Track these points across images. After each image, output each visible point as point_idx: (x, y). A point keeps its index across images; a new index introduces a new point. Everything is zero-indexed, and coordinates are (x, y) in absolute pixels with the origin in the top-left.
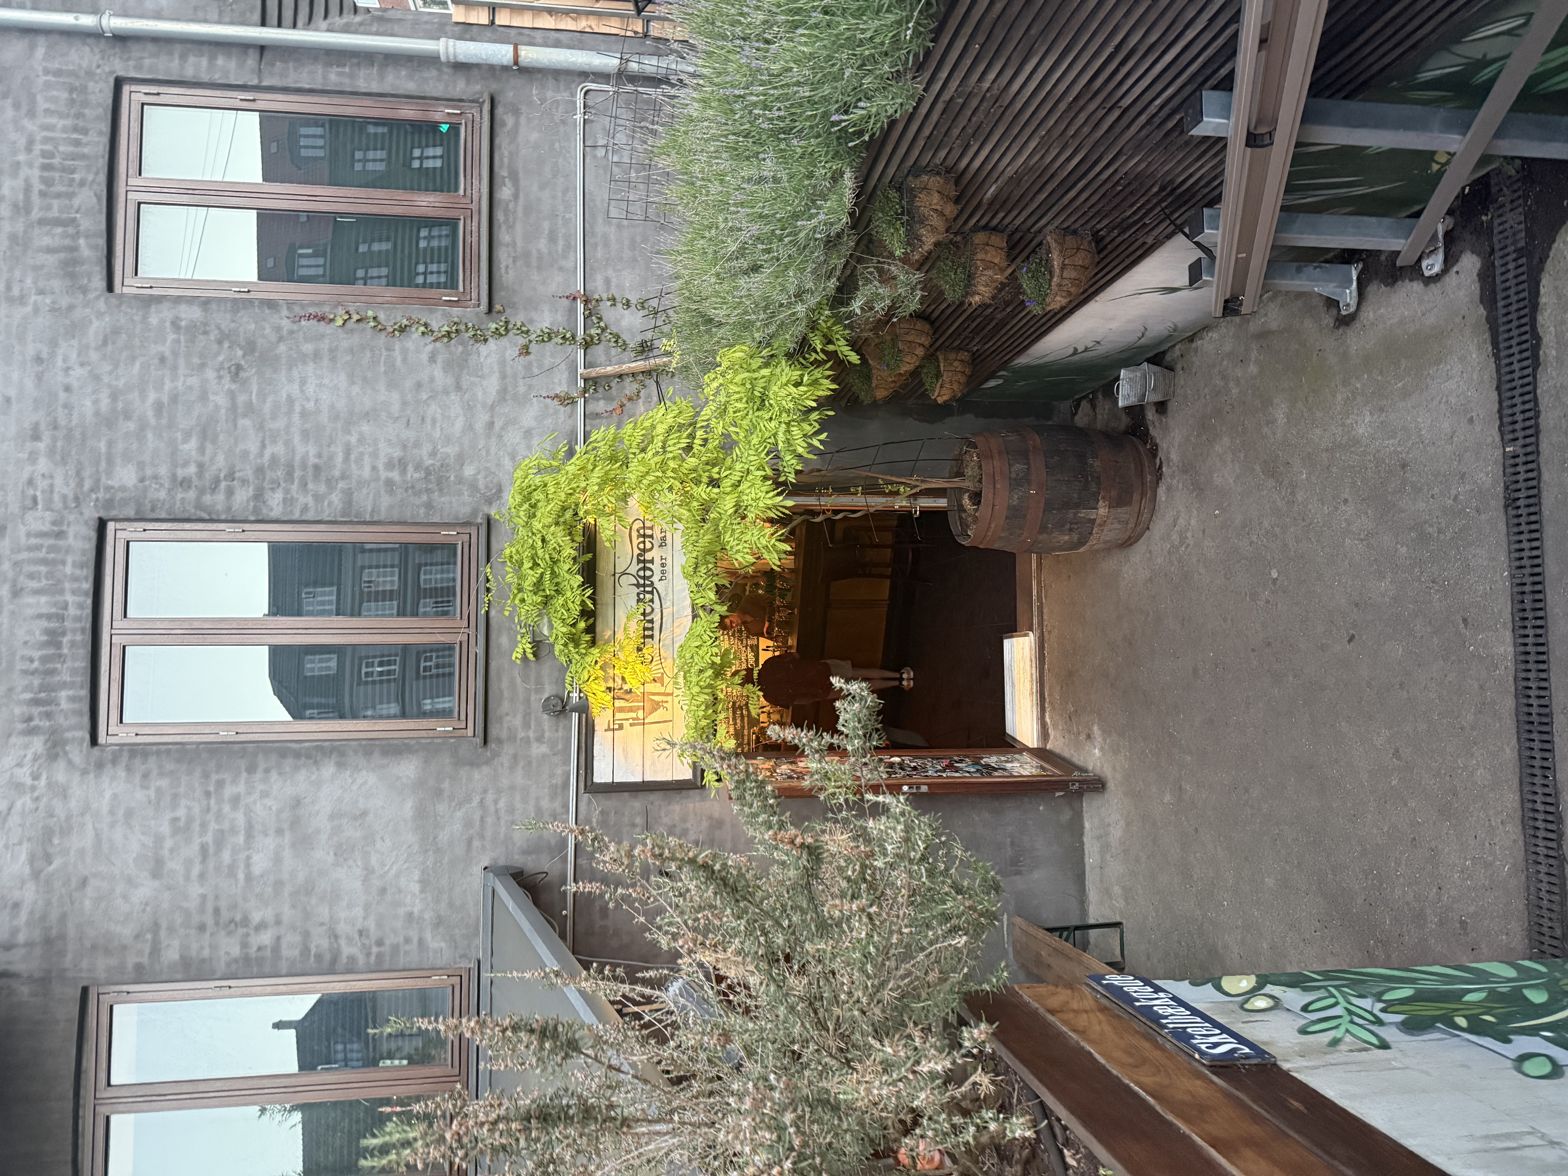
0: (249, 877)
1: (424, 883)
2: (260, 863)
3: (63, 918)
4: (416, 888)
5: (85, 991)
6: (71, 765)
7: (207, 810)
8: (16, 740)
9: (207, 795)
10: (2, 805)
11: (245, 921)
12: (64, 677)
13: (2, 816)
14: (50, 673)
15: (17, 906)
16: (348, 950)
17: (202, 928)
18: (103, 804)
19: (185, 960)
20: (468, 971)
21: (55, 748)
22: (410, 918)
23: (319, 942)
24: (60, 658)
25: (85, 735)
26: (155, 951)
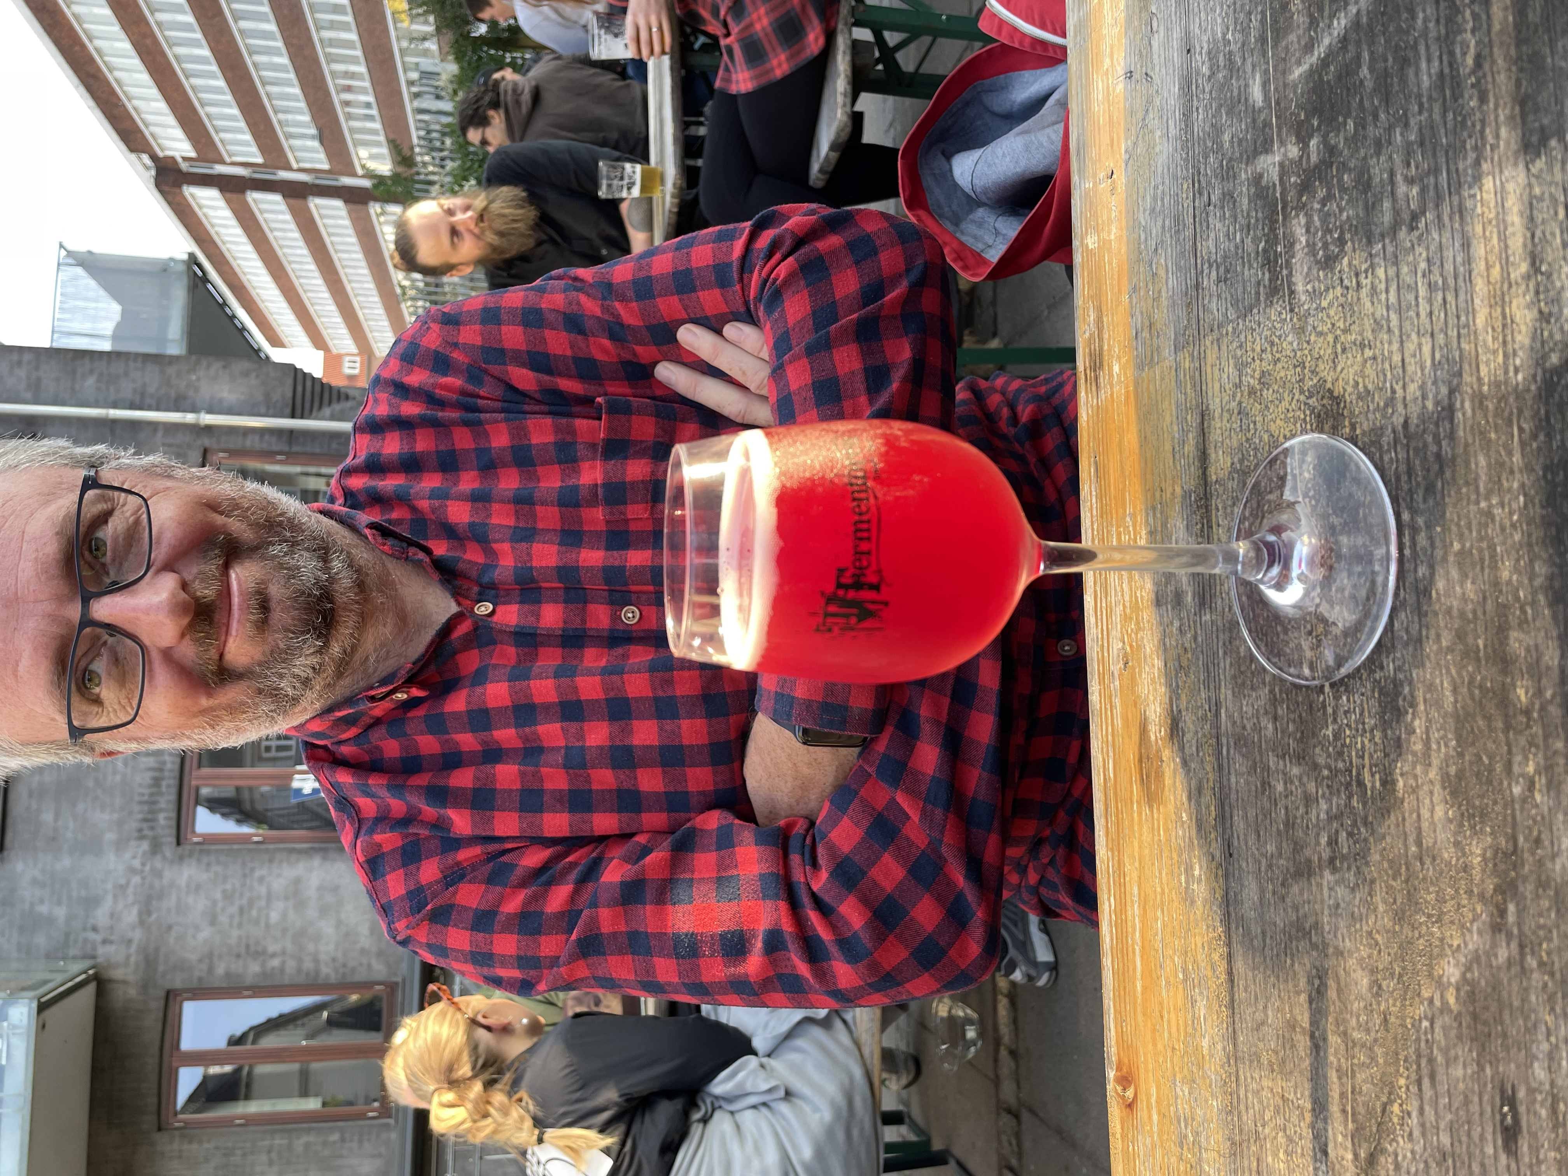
1: (373, 929)
2: (274, 917)
3: (157, 949)
4: (366, 933)
5: (168, 993)
6: (164, 858)
7: (244, 885)
8: (133, 843)
9: (245, 876)
10: (123, 881)
11: (264, 952)
12: (163, 805)
13: (123, 888)
14: (154, 803)
15: (130, 942)
16: (325, 970)
17: (238, 956)
18: (183, 881)
19: (228, 975)
20: (397, 984)
21: (156, 848)
22: (363, 951)
23: (308, 965)
24: (160, 794)
25: (173, 840)
26: (211, 970)
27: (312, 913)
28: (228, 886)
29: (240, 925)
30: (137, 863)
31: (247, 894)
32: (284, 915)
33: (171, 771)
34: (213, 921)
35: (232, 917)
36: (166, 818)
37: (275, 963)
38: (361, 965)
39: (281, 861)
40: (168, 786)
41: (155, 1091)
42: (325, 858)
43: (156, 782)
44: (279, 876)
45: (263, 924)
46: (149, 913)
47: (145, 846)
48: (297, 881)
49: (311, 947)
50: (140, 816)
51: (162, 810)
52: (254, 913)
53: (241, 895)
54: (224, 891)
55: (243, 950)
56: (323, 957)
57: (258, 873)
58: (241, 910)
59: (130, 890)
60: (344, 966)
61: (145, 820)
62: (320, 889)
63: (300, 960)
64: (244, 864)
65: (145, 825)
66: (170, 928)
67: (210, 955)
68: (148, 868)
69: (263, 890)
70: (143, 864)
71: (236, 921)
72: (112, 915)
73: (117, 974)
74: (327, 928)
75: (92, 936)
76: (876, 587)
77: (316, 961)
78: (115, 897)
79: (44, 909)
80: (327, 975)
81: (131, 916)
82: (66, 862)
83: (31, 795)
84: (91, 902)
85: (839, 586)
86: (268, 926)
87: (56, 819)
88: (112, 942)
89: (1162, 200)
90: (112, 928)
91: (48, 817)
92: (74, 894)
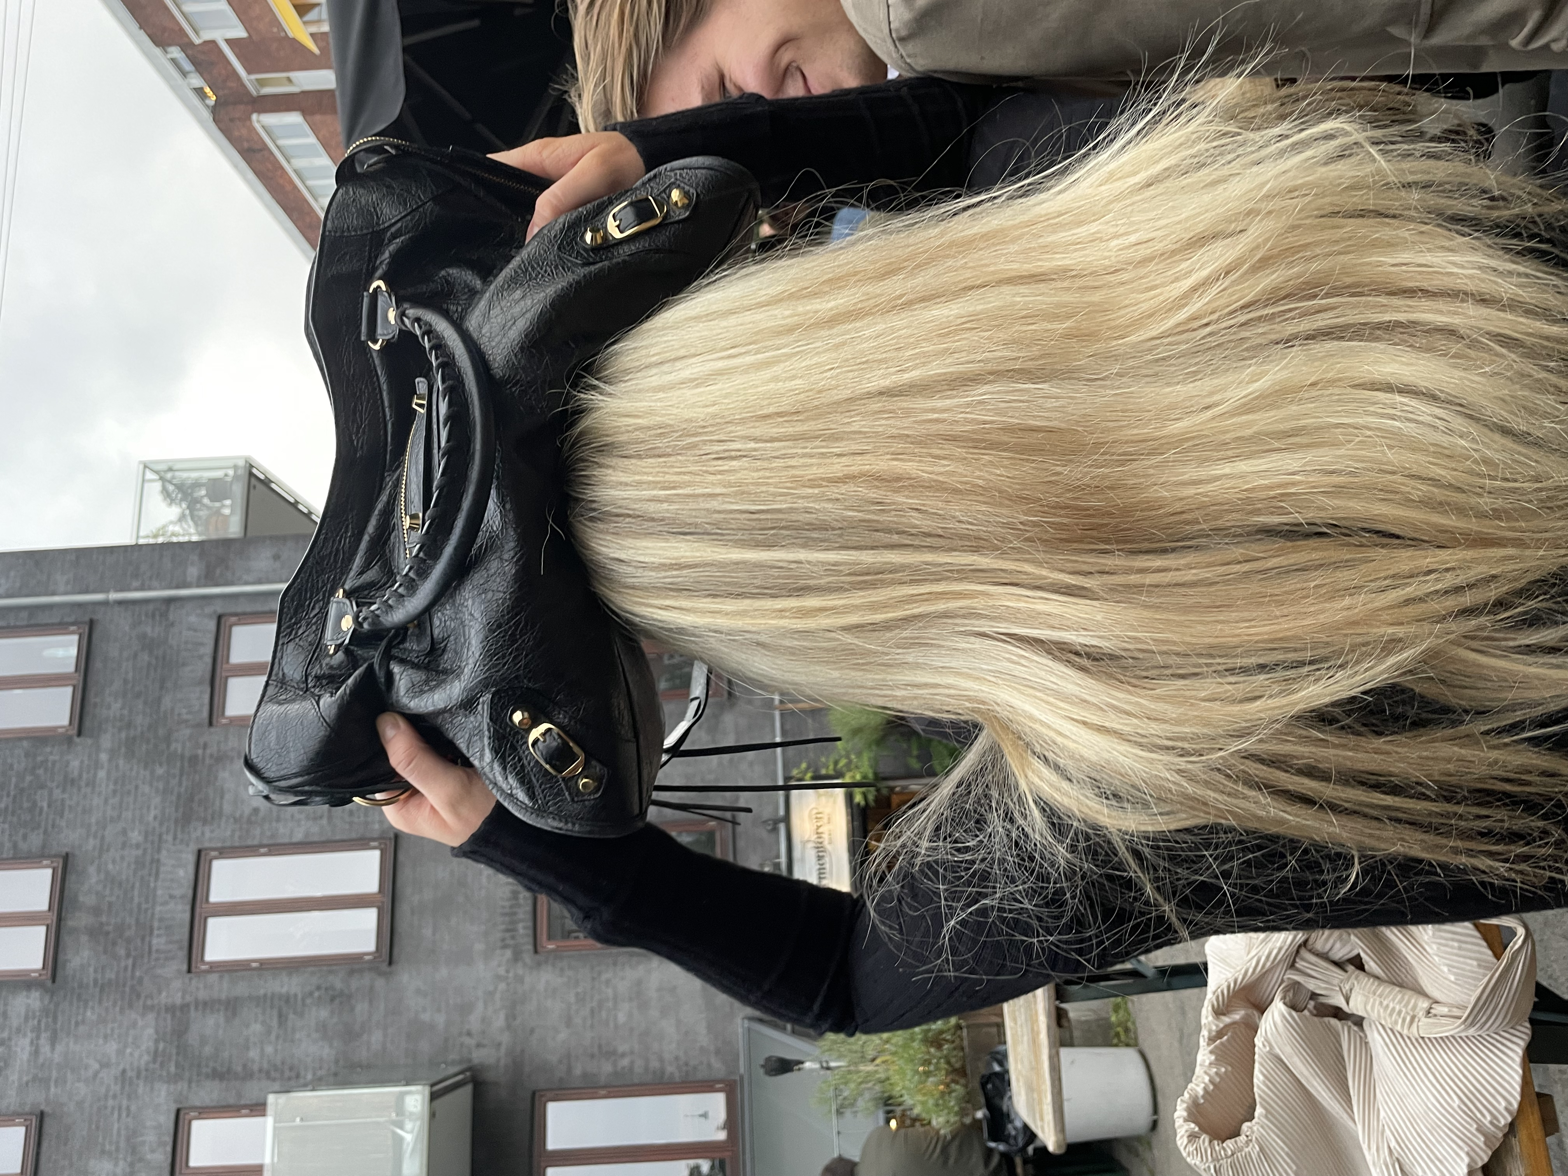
0: (616, 1027)
1: (709, 1028)
2: (622, 1018)
3: (523, 1051)
4: (704, 1031)
5: (534, 1093)
6: (525, 965)
7: (593, 988)
8: (498, 952)
9: (593, 979)
10: (491, 988)
11: (614, 1053)
12: (521, 916)
13: (491, 994)
14: (515, 914)
15: (499, 1045)
16: (670, 1069)
17: (592, 1056)
18: (541, 986)
19: (585, 1075)
20: (735, 1081)
21: (517, 957)
22: (702, 1048)
23: (655, 1064)
24: (519, 906)
25: (530, 947)
26: (569, 1069)
27: (654, 1013)
28: (580, 990)
29: (592, 1026)
30: (502, 971)
31: (597, 997)
32: (630, 1016)
34: (569, 1022)
35: (584, 1019)
36: (525, 928)
37: (625, 1062)
38: (701, 1063)
39: (623, 966)
43: (515, 895)
44: (623, 979)
45: (612, 1025)
46: (514, 1017)
47: (509, 953)
48: (639, 983)
49: (656, 1046)
50: (503, 927)
51: (522, 921)
52: (604, 1014)
53: (592, 997)
54: (577, 994)
55: (596, 1051)
57: (604, 977)
58: (592, 1011)
59: (498, 996)
60: (687, 1064)
61: (507, 930)
62: (659, 990)
63: (647, 1060)
64: (592, 968)
65: (508, 935)
66: (532, 1031)
67: (569, 1056)
68: (511, 975)
69: (610, 992)
70: (507, 971)
71: (589, 1022)
72: (483, 1020)
73: (490, 1076)
74: (668, 1027)
75: (467, 1041)
77: (661, 1060)
78: (485, 1004)
79: (426, 1017)
80: (672, 1074)
81: (499, 1021)
82: (444, 972)
84: (465, 1009)
87: (434, 934)
88: (484, 1046)
90: (483, 1032)
92: (451, 1002)
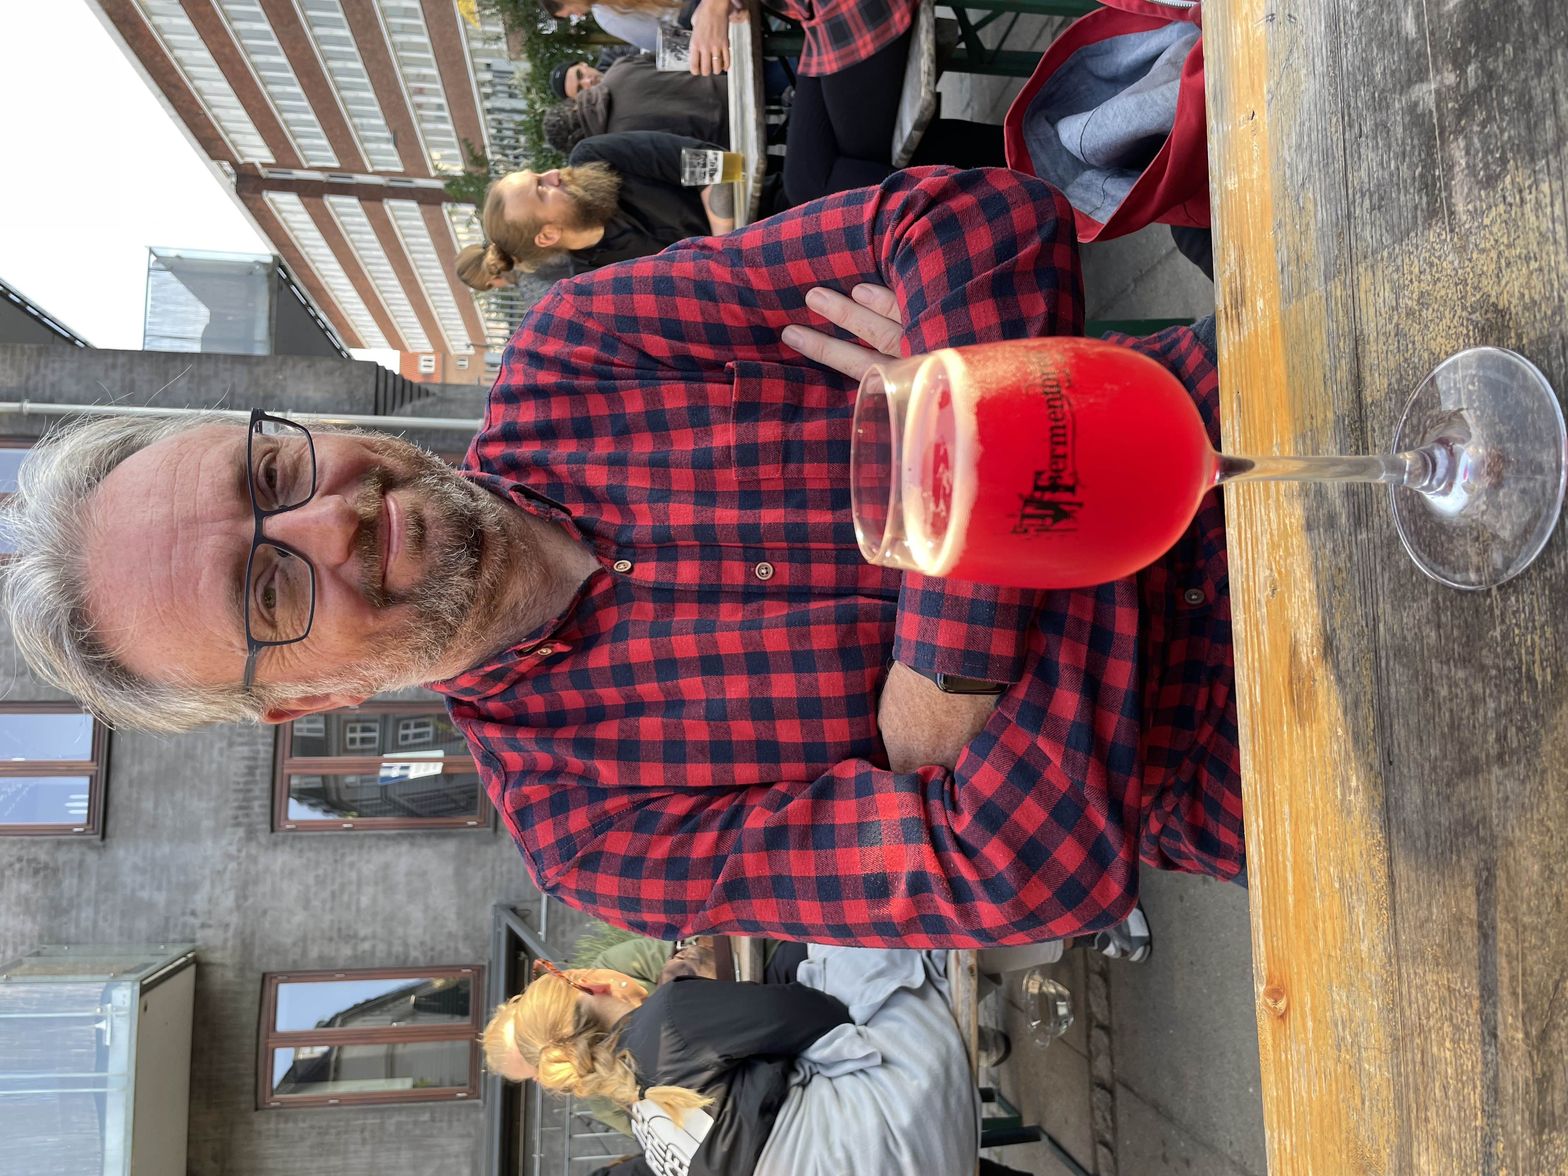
1: (459, 914)
3: (253, 933)
5: (264, 975)
6: (259, 844)
7: (335, 871)
8: (229, 830)
9: (336, 861)
10: (220, 867)
11: (355, 936)
12: (257, 793)
13: (220, 873)
14: (249, 791)
15: (227, 926)
16: (414, 954)
17: (331, 939)
18: (277, 866)
19: (321, 958)
20: (483, 967)
21: (251, 834)
22: (450, 935)
23: (398, 948)
24: (255, 782)
25: (267, 827)
26: (304, 953)
27: (400, 897)
28: (321, 872)
29: (332, 909)
30: (233, 850)
31: (339, 880)
32: (374, 900)
33: (265, 759)
34: (307, 906)
35: (324, 902)
36: (261, 806)
37: (366, 946)
38: (448, 948)
39: (370, 848)
40: (262, 774)
41: (252, 1071)
42: (412, 844)
43: (251, 771)
44: (368, 861)
45: (354, 909)
46: (245, 898)
47: (241, 832)
48: (387, 866)
49: (400, 931)
50: (236, 804)
51: (256, 798)
52: (346, 897)
53: (333, 880)
54: (317, 876)
55: (335, 934)
56: (412, 941)
57: (348, 859)
58: (333, 894)
59: (227, 875)
60: (432, 949)
61: (240, 808)
62: (408, 874)
63: (390, 944)
64: (335, 850)
65: (240, 813)
66: (265, 912)
67: (304, 939)
68: (243, 854)
69: (354, 875)
70: (239, 851)
71: (328, 906)
72: (210, 900)
73: (216, 957)
74: (416, 912)
75: (191, 920)
76: (1071, 489)
77: (406, 945)
78: (213, 883)
79: (145, 895)
80: (416, 959)
81: (228, 901)
82: (166, 849)
83: (131, 783)
84: (191, 887)
85: (1037, 488)
86: (358, 910)
87: (156, 807)
88: (209, 926)
89: (1309, 136)
90: (210, 912)
91: (148, 805)
92: (174, 880)
